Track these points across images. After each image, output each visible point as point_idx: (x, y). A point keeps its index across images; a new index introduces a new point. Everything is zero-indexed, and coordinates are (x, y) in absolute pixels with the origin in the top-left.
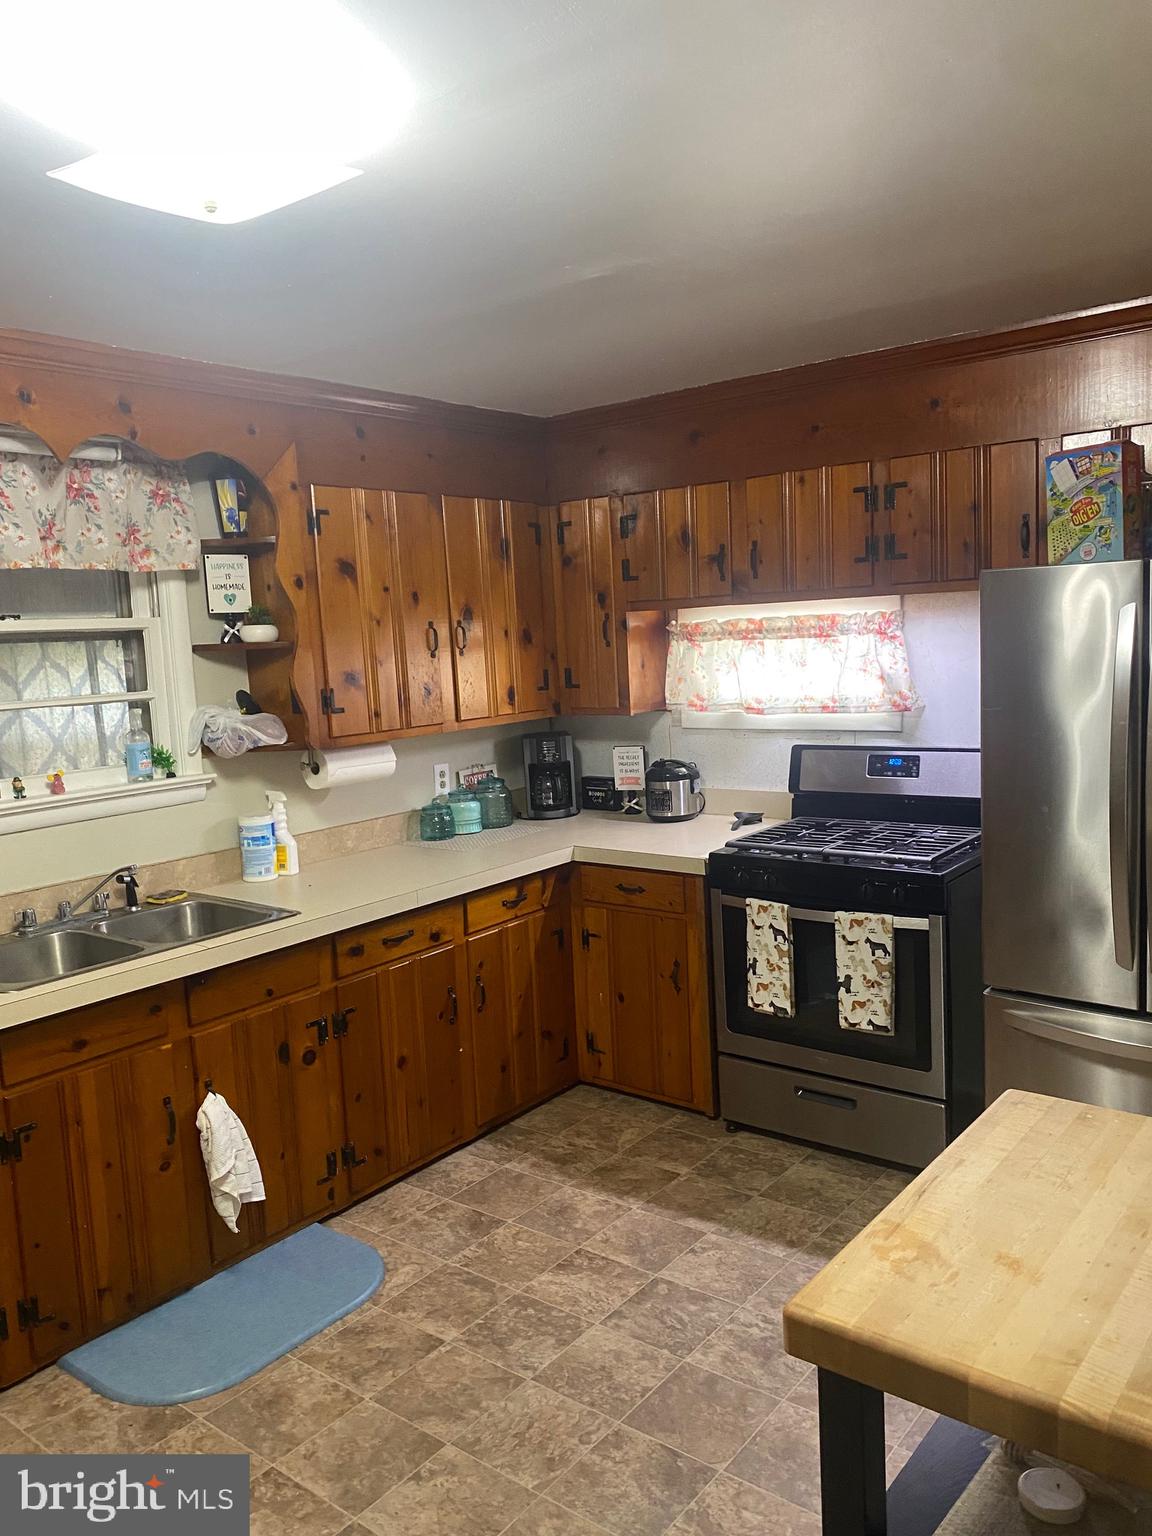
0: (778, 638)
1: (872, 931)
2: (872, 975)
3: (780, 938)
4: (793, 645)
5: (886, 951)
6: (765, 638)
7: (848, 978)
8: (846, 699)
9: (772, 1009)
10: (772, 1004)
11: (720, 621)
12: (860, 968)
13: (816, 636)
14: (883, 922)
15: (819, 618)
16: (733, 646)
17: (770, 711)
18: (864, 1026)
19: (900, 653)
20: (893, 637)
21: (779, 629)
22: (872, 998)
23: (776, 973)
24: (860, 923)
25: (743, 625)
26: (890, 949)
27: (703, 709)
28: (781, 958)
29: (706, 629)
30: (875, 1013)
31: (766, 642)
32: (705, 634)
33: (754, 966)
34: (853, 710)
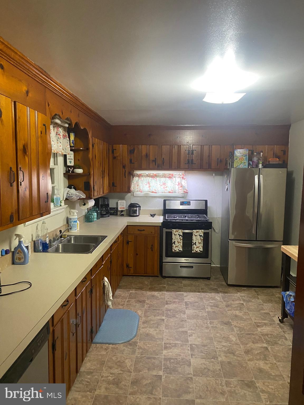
0: (160, 178)
1: (200, 233)
2: (200, 241)
3: (181, 237)
4: (163, 179)
5: (202, 237)
6: (157, 177)
7: (196, 242)
8: (176, 190)
9: (178, 251)
10: (178, 250)
11: (147, 173)
12: (198, 240)
13: (168, 178)
14: (202, 231)
15: (170, 174)
16: (150, 179)
17: (158, 193)
18: (199, 251)
19: (186, 182)
20: (185, 179)
21: (160, 176)
22: (200, 246)
23: (179, 244)
24: (198, 232)
25: (152, 175)
26: (203, 236)
27: (141, 192)
28: (181, 240)
29: (143, 175)
30: (200, 249)
31: (157, 178)
32: (143, 176)
33: (174, 243)
34: (177, 193)
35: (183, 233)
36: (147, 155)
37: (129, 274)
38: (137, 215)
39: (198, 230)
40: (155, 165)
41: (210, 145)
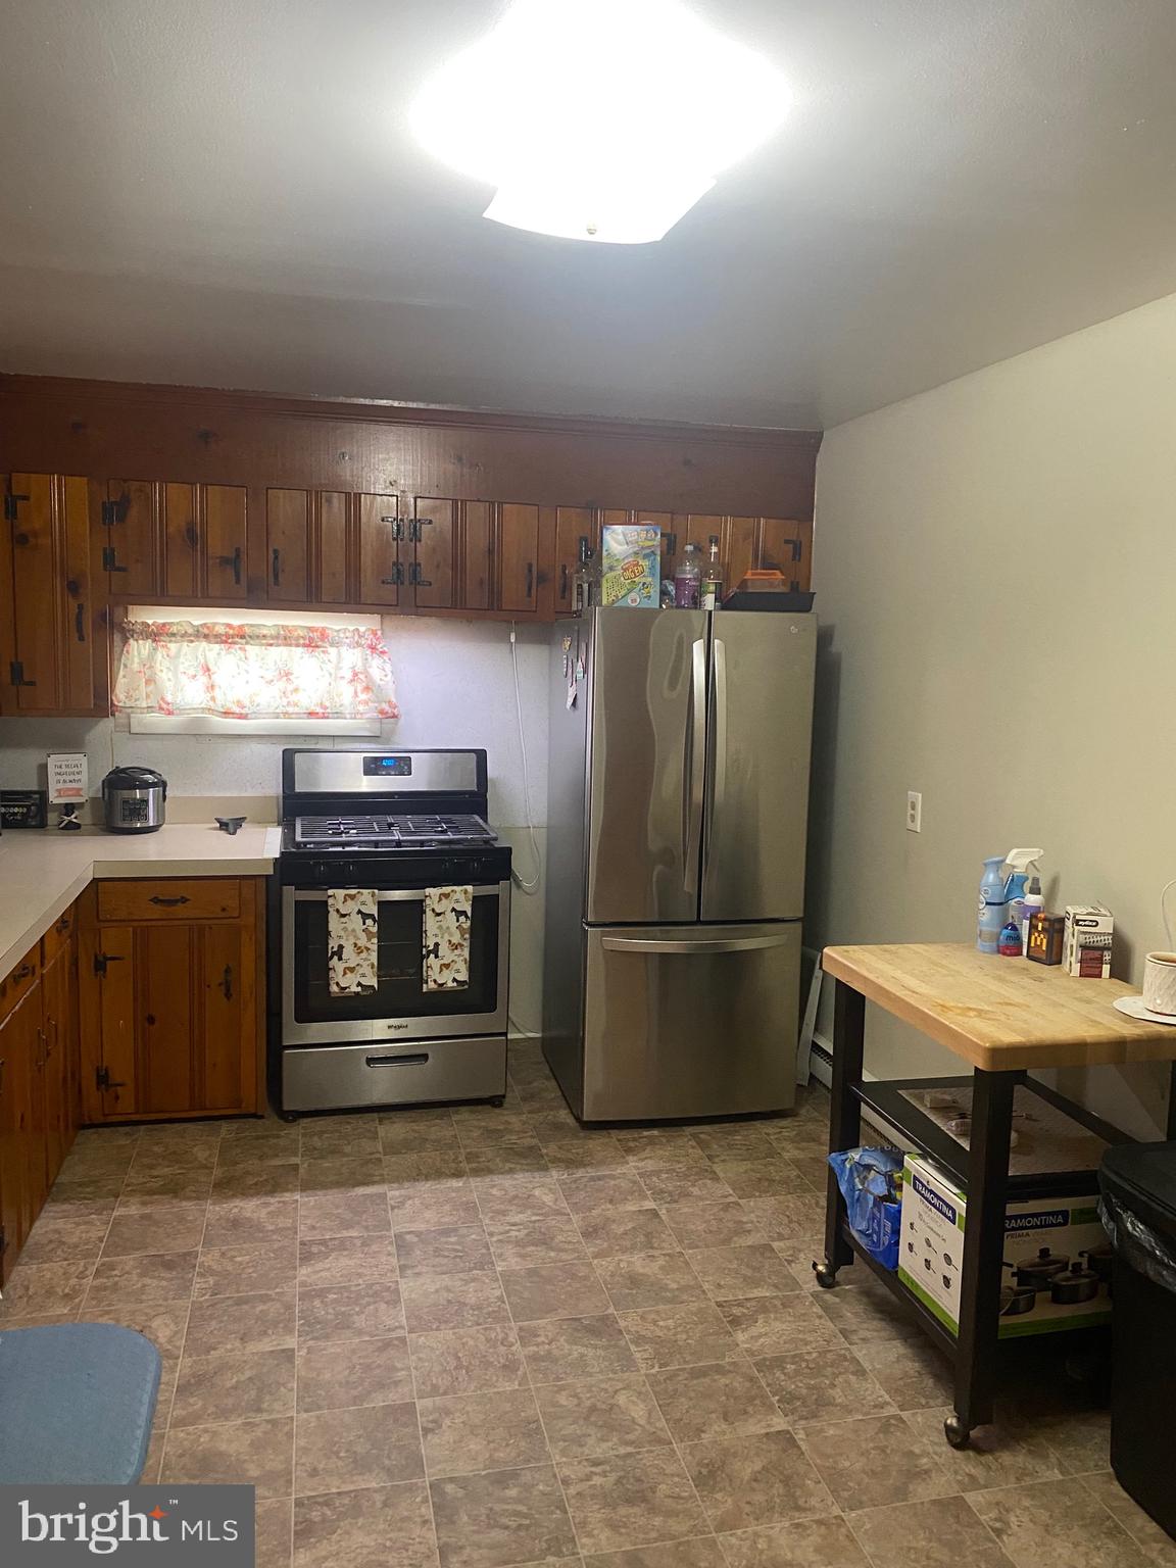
0: (262, 645)
1: (457, 901)
2: (456, 939)
3: (369, 922)
4: (278, 653)
5: (467, 917)
6: (247, 643)
7: (437, 945)
8: (341, 706)
9: (359, 989)
10: (359, 984)
11: (196, 623)
12: (446, 935)
13: (305, 645)
14: (466, 892)
15: (310, 629)
16: (211, 651)
17: (254, 715)
18: (450, 984)
19: (388, 667)
20: (383, 653)
21: (264, 636)
22: (455, 958)
23: (364, 955)
24: (447, 896)
25: (221, 630)
26: (469, 915)
27: (170, 713)
28: (369, 940)
29: (174, 629)
30: (458, 971)
31: (248, 647)
32: (174, 635)
33: (339, 953)
34: (348, 716)
35: (383, 905)
36: (191, 530)
37: (111, 1119)
38: (151, 824)
39: (447, 889)
40: (238, 581)
41: (493, 503)
